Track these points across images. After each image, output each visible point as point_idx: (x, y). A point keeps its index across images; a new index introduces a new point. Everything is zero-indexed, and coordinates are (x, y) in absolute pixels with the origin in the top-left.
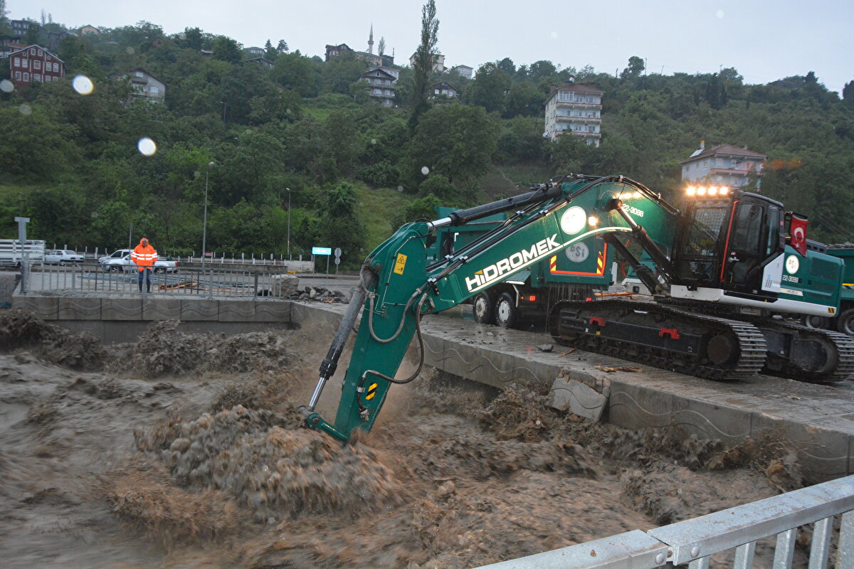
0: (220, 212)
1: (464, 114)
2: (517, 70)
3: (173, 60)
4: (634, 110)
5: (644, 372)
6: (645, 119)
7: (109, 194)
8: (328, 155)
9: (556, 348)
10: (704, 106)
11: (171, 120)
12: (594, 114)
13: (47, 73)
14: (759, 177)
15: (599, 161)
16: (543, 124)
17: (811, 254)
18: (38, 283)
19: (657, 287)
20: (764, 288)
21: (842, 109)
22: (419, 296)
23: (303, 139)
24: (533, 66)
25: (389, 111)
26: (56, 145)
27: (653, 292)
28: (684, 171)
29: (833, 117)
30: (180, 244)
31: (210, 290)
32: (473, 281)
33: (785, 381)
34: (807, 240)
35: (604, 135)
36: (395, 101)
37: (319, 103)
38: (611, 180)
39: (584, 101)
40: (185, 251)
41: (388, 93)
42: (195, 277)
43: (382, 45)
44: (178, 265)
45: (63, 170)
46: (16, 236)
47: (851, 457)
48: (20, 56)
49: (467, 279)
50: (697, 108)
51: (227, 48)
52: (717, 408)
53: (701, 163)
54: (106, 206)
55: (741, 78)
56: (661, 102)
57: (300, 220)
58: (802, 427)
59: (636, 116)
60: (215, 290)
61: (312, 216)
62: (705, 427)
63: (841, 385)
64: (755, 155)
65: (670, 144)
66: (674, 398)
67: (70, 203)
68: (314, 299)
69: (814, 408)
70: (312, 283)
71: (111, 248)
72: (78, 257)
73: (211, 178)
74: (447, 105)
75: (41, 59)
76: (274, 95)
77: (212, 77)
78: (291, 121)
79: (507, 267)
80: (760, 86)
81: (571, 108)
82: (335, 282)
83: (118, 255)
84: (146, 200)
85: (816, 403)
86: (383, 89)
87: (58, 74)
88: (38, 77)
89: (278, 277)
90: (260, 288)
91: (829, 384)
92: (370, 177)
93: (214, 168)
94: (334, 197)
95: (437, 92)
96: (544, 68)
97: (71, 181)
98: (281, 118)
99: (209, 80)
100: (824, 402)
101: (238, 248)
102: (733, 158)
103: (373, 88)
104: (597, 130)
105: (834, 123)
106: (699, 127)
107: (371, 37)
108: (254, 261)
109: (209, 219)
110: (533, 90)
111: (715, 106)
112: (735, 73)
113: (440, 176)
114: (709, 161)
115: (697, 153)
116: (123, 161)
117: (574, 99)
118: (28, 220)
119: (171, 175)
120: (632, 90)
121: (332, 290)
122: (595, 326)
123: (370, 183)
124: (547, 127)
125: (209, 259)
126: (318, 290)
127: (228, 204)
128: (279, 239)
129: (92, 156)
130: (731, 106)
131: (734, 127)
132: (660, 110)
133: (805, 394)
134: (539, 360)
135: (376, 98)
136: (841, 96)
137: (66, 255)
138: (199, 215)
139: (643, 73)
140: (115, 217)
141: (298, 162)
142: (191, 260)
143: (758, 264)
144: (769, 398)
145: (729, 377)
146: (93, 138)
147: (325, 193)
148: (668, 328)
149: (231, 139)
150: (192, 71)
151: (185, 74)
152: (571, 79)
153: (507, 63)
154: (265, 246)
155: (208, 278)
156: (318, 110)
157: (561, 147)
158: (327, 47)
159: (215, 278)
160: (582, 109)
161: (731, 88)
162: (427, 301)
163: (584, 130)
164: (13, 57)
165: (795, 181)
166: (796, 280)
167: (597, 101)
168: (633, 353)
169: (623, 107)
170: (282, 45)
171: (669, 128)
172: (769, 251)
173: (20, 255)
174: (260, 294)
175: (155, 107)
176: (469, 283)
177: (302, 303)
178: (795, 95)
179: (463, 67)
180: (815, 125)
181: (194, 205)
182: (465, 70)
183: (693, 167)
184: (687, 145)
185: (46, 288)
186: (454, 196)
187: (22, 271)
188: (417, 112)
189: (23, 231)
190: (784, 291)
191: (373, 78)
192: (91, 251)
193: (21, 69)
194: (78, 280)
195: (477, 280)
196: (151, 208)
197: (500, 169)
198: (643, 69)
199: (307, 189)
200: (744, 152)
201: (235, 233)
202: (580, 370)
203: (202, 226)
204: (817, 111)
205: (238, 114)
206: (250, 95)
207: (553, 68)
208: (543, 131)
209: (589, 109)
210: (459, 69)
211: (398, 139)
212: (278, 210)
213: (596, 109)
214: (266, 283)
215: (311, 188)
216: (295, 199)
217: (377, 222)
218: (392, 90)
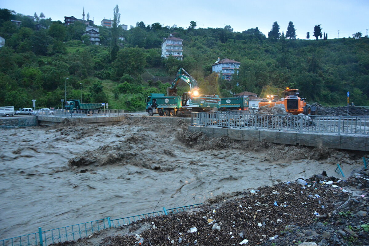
2: (146, 26)
4: (194, 45)
6: (198, 49)
8: (82, 68)
10: (219, 43)
12: (180, 48)
14: (238, 70)
15: (183, 66)
16: (161, 51)
21: (267, 42)
24: (153, 25)
25: (98, 47)
28: (213, 68)
29: (264, 45)
35: (184, 56)
36: (100, 42)
37: (70, 44)
39: (176, 44)
41: (97, 39)
43: (88, 16)
50: (216, 43)
53: (219, 65)
55: (232, 29)
56: (204, 41)
57: (81, 94)
59: (195, 47)
61: (84, 92)
64: (237, 62)
65: (208, 58)
73: (41, 79)
77: (25, 35)
78: (64, 54)
80: (239, 33)
81: (171, 46)
86: (95, 38)
92: (99, 75)
96: (157, 26)
98: (59, 52)
102: (230, 63)
103: (91, 37)
104: (181, 54)
105: (264, 47)
106: (218, 51)
107: (84, 12)
110: (154, 37)
111: (223, 42)
112: (230, 27)
113: (128, 75)
114: (221, 65)
115: (217, 62)
117: (172, 43)
120: (192, 35)
123: (100, 78)
124: (163, 53)
130: (229, 42)
131: (230, 51)
132: (203, 44)
135: (92, 41)
136: (267, 37)
139: (196, 28)
153: (141, 24)
156: (70, 47)
157: (169, 61)
158: (65, 17)
160: (175, 47)
161: (228, 34)
163: (176, 54)
167: (181, 43)
169: (190, 43)
170: (42, 15)
171: (207, 52)
178: (251, 36)
179: (123, 25)
180: (258, 49)
182: (124, 26)
183: (216, 67)
184: (214, 58)
186: (133, 82)
188: (114, 50)
191: (90, 33)
197: (147, 70)
198: (196, 26)
200: (233, 61)
204: (259, 43)
205: (41, 51)
207: (161, 26)
208: (161, 54)
209: (178, 46)
210: (122, 26)
211: (108, 60)
213: (181, 46)
218: (98, 38)
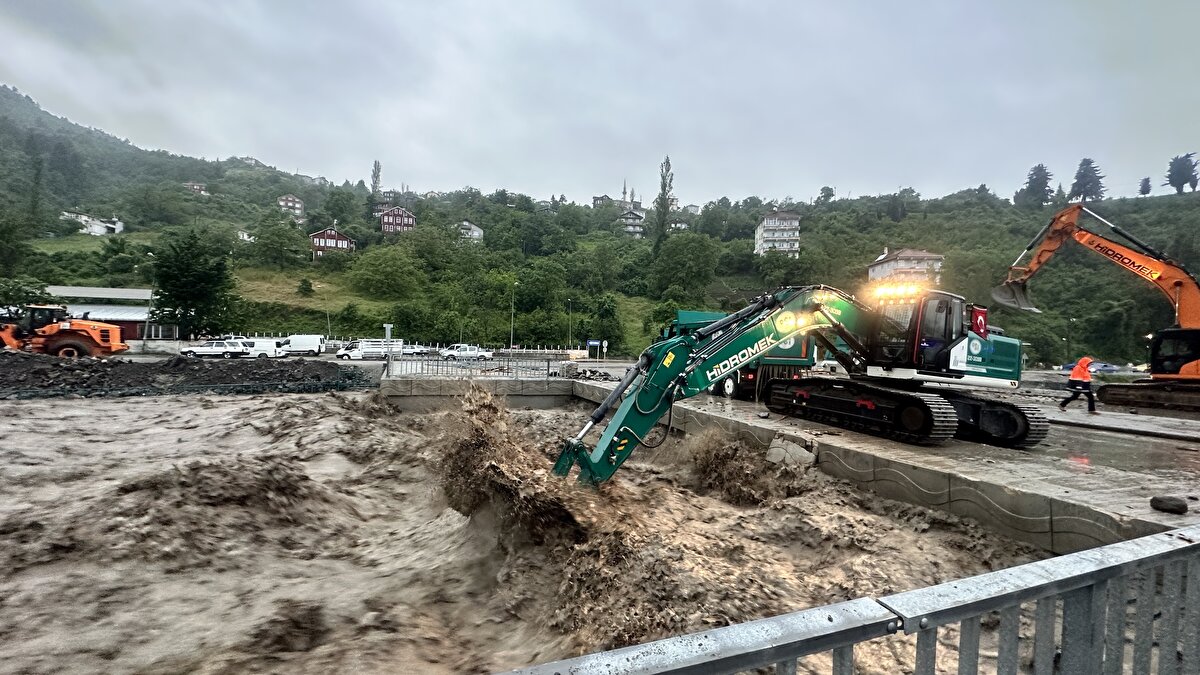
0: (523, 316)
1: (693, 240)
2: (732, 205)
3: (487, 212)
4: (827, 228)
5: (845, 436)
6: (835, 234)
7: (446, 306)
8: (596, 275)
9: (772, 415)
10: (887, 220)
11: (488, 254)
12: (794, 233)
13: (405, 225)
14: (938, 273)
15: (798, 269)
16: (754, 244)
17: (992, 337)
18: (399, 370)
19: (853, 367)
20: (952, 367)
21: (1014, 213)
22: (674, 387)
23: (579, 264)
24: (745, 201)
25: (639, 242)
26: (411, 273)
27: (849, 371)
28: (870, 272)
29: (1005, 219)
30: (495, 339)
31: (516, 373)
32: (712, 373)
33: (978, 446)
34: (988, 326)
35: (802, 249)
36: (643, 234)
37: (589, 238)
38: (814, 288)
39: (786, 225)
40: (499, 344)
41: (638, 229)
42: (506, 363)
43: (632, 195)
44: (494, 355)
45: (415, 290)
46: (383, 336)
47: (1054, 518)
48: (387, 214)
49: (708, 372)
50: (880, 222)
51: (525, 203)
52: (915, 468)
53: (886, 265)
54: (444, 315)
55: (918, 195)
56: (849, 220)
57: (578, 321)
58: (1000, 488)
59: (828, 233)
60: (520, 373)
61: (586, 319)
62: (906, 483)
63: (1034, 450)
64: (934, 256)
65: (858, 252)
66: (875, 458)
67: (420, 312)
68: (589, 378)
69: (1011, 471)
70: (587, 366)
71: (447, 342)
72: (425, 350)
73: (516, 293)
74: (680, 235)
75: (401, 216)
76: (557, 234)
77: (515, 223)
78: (570, 252)
79: (737, 361)
80: (936, 200)
81: (775, 230)
82: (604, 365)
83: (452, 348)
84: (471, 310)
85: (1011, 466)
86: (634, 226)
87: (412, 226)
88: (399, 228)
89: (564, 362)
90: (551, 371)
91: (1023, 449)
92: (627, 289)
93: (518, 286)
94: (602, 305)
95: (673, 226)
96: (753, 202)
97: (420, 298)
98: (563, 249)
99: (513, 225)
100: (1020, 466)
101: (535, 341)
102: (914, 259)
103: (627, 225)
104: (797, 245)
105: (1007, 224)
106: (883, 237)
107: (625, 189)
108: (546, 351)
109: (515, 322)
110: (746, 219)
111: (895, 219)
112: (913, 192)
113: (677, 287)
114: (893, 262)
115: (881, 257)
116: (456, 282)
117: (777, 223)
118: (392, 326)
119: (488, 292)
120: (824, 212)
121: (601, 371)
122: (801, 399)
123: (626, 293)
124: (757, 246)
125: (515, 349)
126: (592, 372)
127: (528, 311)
128: (564, 335)
129: (434, 280)
130: (910, 218)
131: (913, 235)
132: (848, 226)
133: (1001, 458)
134: (758, 425)
135: (629, 232)
136: (1012, 202)
137: (418, 348)
138: (508, 319)
139: (832, 199)
140: (451, 322)
141: (576, 280)
142: (502, 350)
143: (946, 347)
144: (965, 461)
145: (925, 442)
146: (435, 268)
147: (595, 302)
148: (864, 400)
149: (529, 265)
150: (502, 219)
151: (497, 222)
152: (775, 209)
153: (724, 201)
154: (554, 339)
155: (515, 364)
156: (589, 243)
157: (768, 261)
158: (594, 198)
159: (520, 364)
160: (784, 230)
161: (908, 204)
162: (679, 390)
163: (786, 247)
164: (384, 216)
165: (971, 274)
166: (980, 359)
167: (796, 224)
168: (834, 420)
169: (817, 227)
171: (857, 240)
172: (954, 337)
173: (386, 350)
174: (551, 375)
175: (477, 246)
176: (709, 375)
177: (581, 381)
178: (968, 204)
179: (692, 206)
180: (989, 227)
181: (505, 313)
182: (693, 208)
183: (878, 268)
184: (872, 252)
185: (404, 373)
187: (388, 360)
188: (659, 241)
189: (388, 333)
190: (970, 369)
191: (627, 219)
192: (434, 345)
193: (389, 224)
194: (425, 367)
195: (715, 372)
196: (474, 315)
197: (722, 279)
198: (833, 196)
199: (582, 299)
200: (924, 254)
201: (533, 331)
202: (793, 433)
203: (511, 327)
204: (990, 216)
205: (533, 248)
206: (541, 235)
207: (760, 202)
208: (753, 248)
209: (789, 230)
211: (646, 260)
212: (563, 314)
213: (795, 229)
214: (555, 367)
215: (585, 299)
216: (574, 306)
217: (632, 321)
218: (640, 226)
